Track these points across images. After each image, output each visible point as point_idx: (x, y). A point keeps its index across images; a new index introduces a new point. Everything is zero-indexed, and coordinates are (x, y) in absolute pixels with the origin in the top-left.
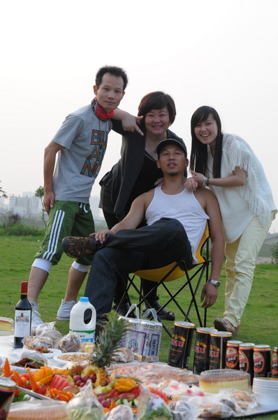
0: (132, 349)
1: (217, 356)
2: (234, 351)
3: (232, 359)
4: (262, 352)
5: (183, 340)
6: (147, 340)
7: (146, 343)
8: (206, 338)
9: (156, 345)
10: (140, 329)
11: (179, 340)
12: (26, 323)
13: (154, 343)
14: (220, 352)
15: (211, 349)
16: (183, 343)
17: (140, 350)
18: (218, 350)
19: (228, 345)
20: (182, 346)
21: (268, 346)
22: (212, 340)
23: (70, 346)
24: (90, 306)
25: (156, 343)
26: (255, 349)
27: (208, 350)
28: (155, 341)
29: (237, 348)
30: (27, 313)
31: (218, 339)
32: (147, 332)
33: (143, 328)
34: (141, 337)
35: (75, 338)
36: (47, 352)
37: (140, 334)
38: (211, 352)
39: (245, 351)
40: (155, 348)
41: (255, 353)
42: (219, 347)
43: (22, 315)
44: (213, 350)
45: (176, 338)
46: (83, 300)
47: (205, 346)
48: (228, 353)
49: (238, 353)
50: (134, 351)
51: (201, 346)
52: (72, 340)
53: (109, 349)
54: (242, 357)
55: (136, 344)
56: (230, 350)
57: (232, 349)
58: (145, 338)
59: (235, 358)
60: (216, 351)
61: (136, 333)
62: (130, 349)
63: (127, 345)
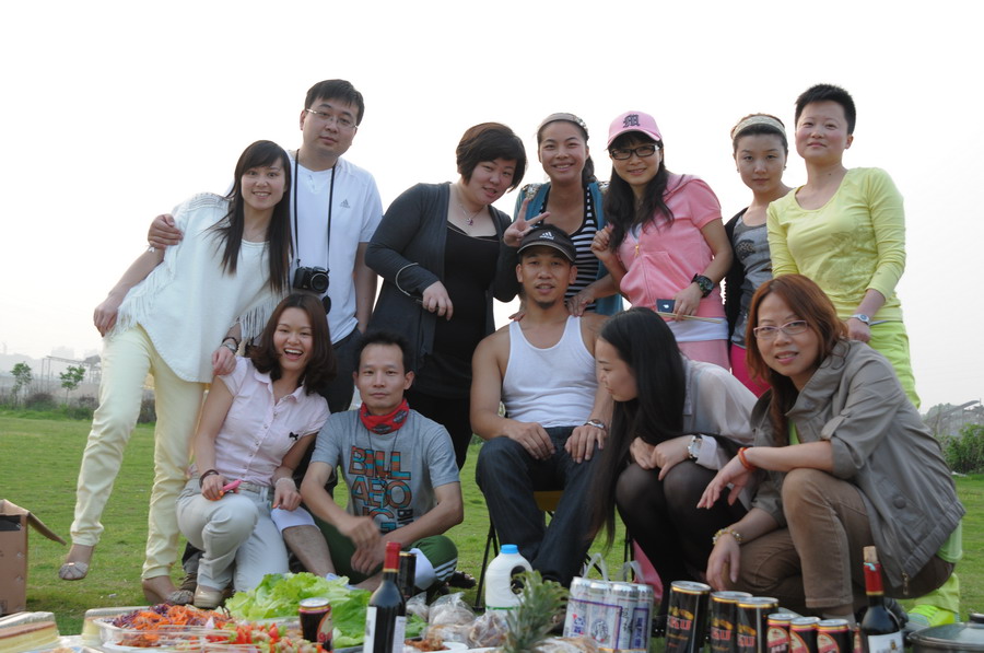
0: (598, 638)
1: (752, 645)
2: (782, 635)
3: (778, 649)
4: (833, 635)
5: (689, 616)
6: (624, 620)
7: (622, 626)
8: (732, 611)
9: (643, 627)
10: (611, 599)
11: (681, 617)
13: (639, 624)
14: (756, 637)
15: (740, 631)
16: (689, 623)
17: (612, 639)
18: (753, 632)
19: (771, 622)
20: (688, 628)
21: (843, 621)
22: (742, 615)
23: (488, 636)
24: (520, 560)
25: (643, 624)
26: (821, 630)
27: (735, 634)
28: (640, 620)
29: (787, 629)
31: (751, 612)
32: (625, 605)
33: (616, 597)
34: (613, 613)
35: (497, 621)
36: (441, 649)
37: (611, 610)
38: (740, 637)
39: (801, 634)
40: (642, 634)
41: (820, 637)
42: (753, 626)
44: (744, 633)
45: (675, 613)
46: (509, 552)
47: (729, 626)
48: (771, 638)
49: (789, 638)
50: (602, 641)
51: (722, 627)
52: (491, 626)
53: (525, 641)
54: (797, 644)
55: (604, 628)
56: (775, 633)
57: (778, 630)
58: (620, 615)
59: (784, 648)
60: (749, 635)
61: (604, 608)
62: (594, 638)
63: (589, 630)
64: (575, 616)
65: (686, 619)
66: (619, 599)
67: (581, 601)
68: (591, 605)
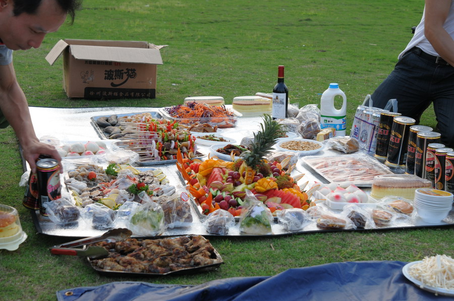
0: (363, 140)
1: (420, 157)
2: (432, 156)
3: (429, 163)
4: (452, 161)
5: (400, 136)
6: (375, 132)
7: (374, 135)
10: (370, 121)
11: (396, 136)
12: (280, 105)
14: (423, 154)
16: (399, 140)
17: (368, 142)
18: (422, 152)
20: (398, 142)
22: (418, 140)
24: (340, 92)
26: (447, 157)
30: (282, 96)
31: (422, 140)
33: (374, 119)
34: (371, 127)
37: (370, 125)
39: (439, 157)
41: (446, 161)
42: (422, 149)
43: (277, 98)
44: (417, 151)
46: (333, 87)
47: (415, 145)
48: (427, 156)
50: (364, 142)
51: (411, 145)
54: (437, 162)
55: (366, 135)
56: (429, 154)
57: (431, 153)
58: (374, 130)
59: (432, 163)
60: (419, 153)
61: (368, 125)
62: (361, 140)
63: (360, 135)
64: (355, 126)
65: (398, 137)
66: (374, 121)
67: (359, 119)
68: (362, 122)
